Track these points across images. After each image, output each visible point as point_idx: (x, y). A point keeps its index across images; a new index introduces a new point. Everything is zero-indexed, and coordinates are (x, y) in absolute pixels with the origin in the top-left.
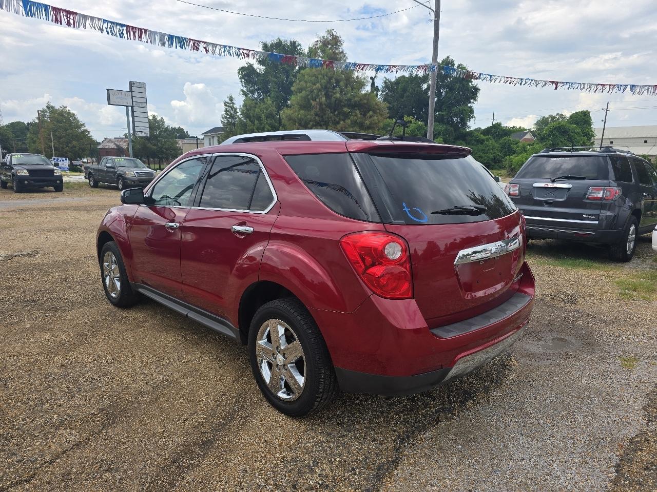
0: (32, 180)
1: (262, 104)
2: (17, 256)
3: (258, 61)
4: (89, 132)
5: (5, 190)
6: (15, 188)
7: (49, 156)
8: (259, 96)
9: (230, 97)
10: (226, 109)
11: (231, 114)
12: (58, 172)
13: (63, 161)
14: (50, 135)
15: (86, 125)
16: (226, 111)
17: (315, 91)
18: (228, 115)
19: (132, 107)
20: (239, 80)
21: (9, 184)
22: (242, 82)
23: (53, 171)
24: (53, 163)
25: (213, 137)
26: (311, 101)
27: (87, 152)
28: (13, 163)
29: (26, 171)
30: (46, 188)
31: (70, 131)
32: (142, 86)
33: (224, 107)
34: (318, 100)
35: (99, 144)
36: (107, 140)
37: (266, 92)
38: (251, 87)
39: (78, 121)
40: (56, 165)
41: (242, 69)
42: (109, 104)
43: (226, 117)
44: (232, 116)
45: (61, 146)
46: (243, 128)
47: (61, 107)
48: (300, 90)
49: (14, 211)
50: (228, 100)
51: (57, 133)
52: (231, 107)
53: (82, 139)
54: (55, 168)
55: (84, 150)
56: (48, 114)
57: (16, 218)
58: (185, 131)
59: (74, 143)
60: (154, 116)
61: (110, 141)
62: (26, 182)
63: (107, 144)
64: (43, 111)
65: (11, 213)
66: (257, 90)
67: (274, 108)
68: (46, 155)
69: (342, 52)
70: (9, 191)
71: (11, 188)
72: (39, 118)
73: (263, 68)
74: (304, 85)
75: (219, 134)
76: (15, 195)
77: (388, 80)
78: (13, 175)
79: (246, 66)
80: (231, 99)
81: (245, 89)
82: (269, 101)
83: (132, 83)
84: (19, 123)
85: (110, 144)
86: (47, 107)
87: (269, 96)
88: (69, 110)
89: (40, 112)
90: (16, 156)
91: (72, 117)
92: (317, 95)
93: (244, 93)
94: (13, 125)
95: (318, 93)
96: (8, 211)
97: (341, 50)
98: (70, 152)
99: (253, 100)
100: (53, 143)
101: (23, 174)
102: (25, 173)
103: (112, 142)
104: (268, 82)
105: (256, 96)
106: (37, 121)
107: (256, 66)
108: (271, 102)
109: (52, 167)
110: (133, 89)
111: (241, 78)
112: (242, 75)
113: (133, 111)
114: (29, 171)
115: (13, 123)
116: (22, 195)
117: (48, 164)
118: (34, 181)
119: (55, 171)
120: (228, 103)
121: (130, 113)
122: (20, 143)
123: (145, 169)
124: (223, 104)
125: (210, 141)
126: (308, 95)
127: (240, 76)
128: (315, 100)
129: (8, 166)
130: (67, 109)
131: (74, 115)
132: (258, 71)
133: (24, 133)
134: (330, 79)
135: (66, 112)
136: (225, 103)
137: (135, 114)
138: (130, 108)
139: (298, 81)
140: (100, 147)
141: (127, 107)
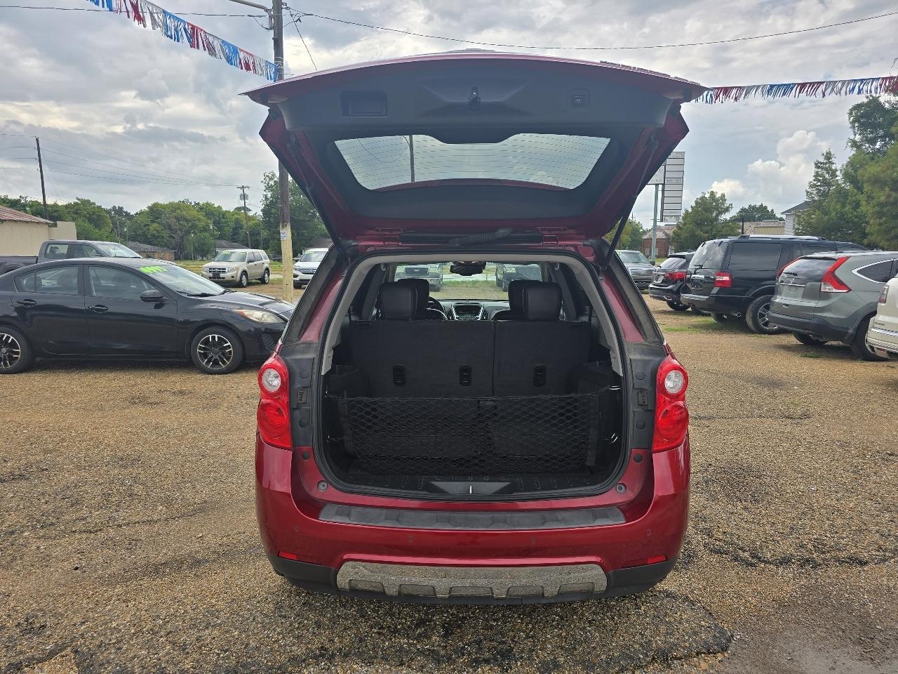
9: (827, 153)
10: (817, 172)
11: (825, 179)
16: (817, 175)
18: (819, 181)
19: (664, 185)
20: (850, 125)
22: (854, 127)
32: (681, 155)
33: (813, 170)
38: (871, 133)
43: (815, 186)
44: (826, 183)
46: (841, 199)
50: (822, 160)
52: (826, 169)
58: (769, 209)
66: (882, 137)
80: (828, 156)
81: (858, 138)
85: (658, 233)
93: (855, 144)
99: (871, 153)
111: (853, 122)
112: (856, 116)
113: (663, 191)
120: (821, 163)
124: (814, 166)
127: (852, 118)
132: (887, 106)
136: (816, 164)
137: (667, 194)
138: (660, 186)
140: (645, 237)
141: (657, 185)
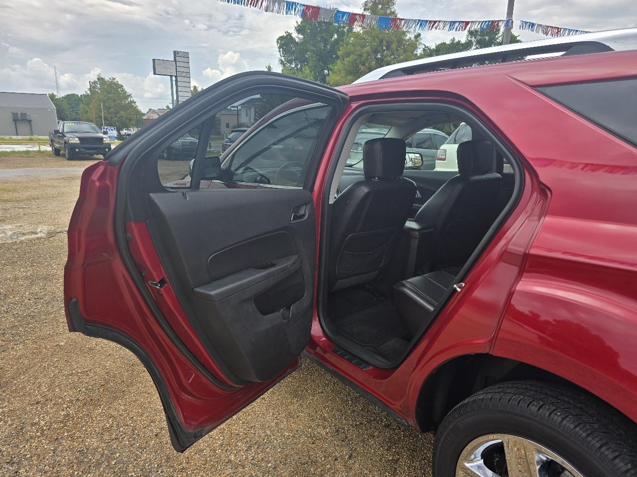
0: (82, 148)
1: (300, 73)
2: (60, 232)
3: (297, 30)
4: (135, 102)
5: (58, 158)
6: (67, 156)
7: (100, 126)
8: (296, 66)
9: (269, 67)
12: (107, 140)
13: (112, 130)
14: (100, 105)
15: (132, 95)
17: (365, 55)
19: (176, 77)
21: (62, 152)
22: (280, 51)
23: (101, 139)
24: (102, 131)
25: (250, 108)
26: (360, 66)
27: (133, 122)
28: (65, 131)
29: (77, 139)
30: (95, 156)
31: (118, 102)
32: (186, 55)
34: (367, 64)
35: (144, 114)
36: (151, 111)
37: (304, 61)
38: (289, 57)
39: (126, 92)
40: (105, 133)
41: (281, 38)
42: (155, 73)
45: (110, 116)
47: (110, 79)
48: (348, 55)
49: (63, 178)
51: (106, 104)
53: (128, 110)
54: (104, 136)
55: (130, 120)
56: (99, 86)
57: (65, 187)
59: (122, 113)
60: (195, 87)
61: (154, 112)
62: (77, 150)
63: (151, 115)
64: (95, 83)
65: (60, 181)
66: (295, 60)
67: (312, 78)
68: (97, 125)
69: (394, 12)
70: (62, 158)
71: (64, 155)
72: (90, 89)
73: (301, 36)
74: (353, 49)
75: (256, 104)
76: (66, 162)
77: (427, 47)
78: (65, 143)
79: (285, 35)
80: (269, 69)
81: (283, 58)
82: (307, 70)
83: (176, 52)
84: (73, 95)
85: (154, 115)
86: (98, 79)
87: (307, 65)
88: (117, 82)
89: (91, 83)
90: (68, 124)
91: (120, 88)
92: (367, 59)
93: (282, 62)
94: (68, 97)
95: (367, 56)
96: (57, 179)
97: (393, 10)
98: (118, 121)
99: (291, 70)
100: (103, 113)
101: (74, 142)
102: (77, 141)
103: (156, 113)
104: (307, 51)
105: (293, 66)
106: (89, 92)
107: (295, 35)
108: (308, 71)
109: (101, 135)
110: (178, 59)
111: (279, 48)
112: (281, 44)
113: (176, 81)
114: (80, 139)
115: (68, 95)
116: (73, 162)
117: (98, 133)
118: (84, 148)
119: (104, 139)
121: (174, 82)
122: (74, 114)
123: (188, 138)
125: (247, 111)
126: (357, 60)
127: (279, 45)
128: (364, 65)
129: (60, 133)
130: (115, 81)
131: (122, 86)
132: (297, 40)
133: (78, 105)
134: (381, 42)
135: (114, 84)
137: (179, 84)
138: (174, 78)
139: (345, 45)
140: (145, 117)
141: (171, 76)
